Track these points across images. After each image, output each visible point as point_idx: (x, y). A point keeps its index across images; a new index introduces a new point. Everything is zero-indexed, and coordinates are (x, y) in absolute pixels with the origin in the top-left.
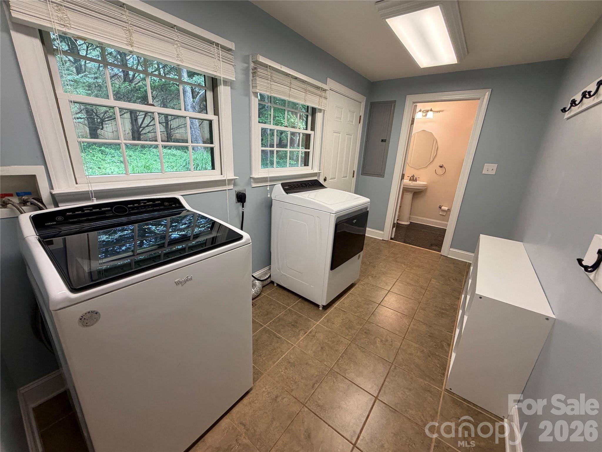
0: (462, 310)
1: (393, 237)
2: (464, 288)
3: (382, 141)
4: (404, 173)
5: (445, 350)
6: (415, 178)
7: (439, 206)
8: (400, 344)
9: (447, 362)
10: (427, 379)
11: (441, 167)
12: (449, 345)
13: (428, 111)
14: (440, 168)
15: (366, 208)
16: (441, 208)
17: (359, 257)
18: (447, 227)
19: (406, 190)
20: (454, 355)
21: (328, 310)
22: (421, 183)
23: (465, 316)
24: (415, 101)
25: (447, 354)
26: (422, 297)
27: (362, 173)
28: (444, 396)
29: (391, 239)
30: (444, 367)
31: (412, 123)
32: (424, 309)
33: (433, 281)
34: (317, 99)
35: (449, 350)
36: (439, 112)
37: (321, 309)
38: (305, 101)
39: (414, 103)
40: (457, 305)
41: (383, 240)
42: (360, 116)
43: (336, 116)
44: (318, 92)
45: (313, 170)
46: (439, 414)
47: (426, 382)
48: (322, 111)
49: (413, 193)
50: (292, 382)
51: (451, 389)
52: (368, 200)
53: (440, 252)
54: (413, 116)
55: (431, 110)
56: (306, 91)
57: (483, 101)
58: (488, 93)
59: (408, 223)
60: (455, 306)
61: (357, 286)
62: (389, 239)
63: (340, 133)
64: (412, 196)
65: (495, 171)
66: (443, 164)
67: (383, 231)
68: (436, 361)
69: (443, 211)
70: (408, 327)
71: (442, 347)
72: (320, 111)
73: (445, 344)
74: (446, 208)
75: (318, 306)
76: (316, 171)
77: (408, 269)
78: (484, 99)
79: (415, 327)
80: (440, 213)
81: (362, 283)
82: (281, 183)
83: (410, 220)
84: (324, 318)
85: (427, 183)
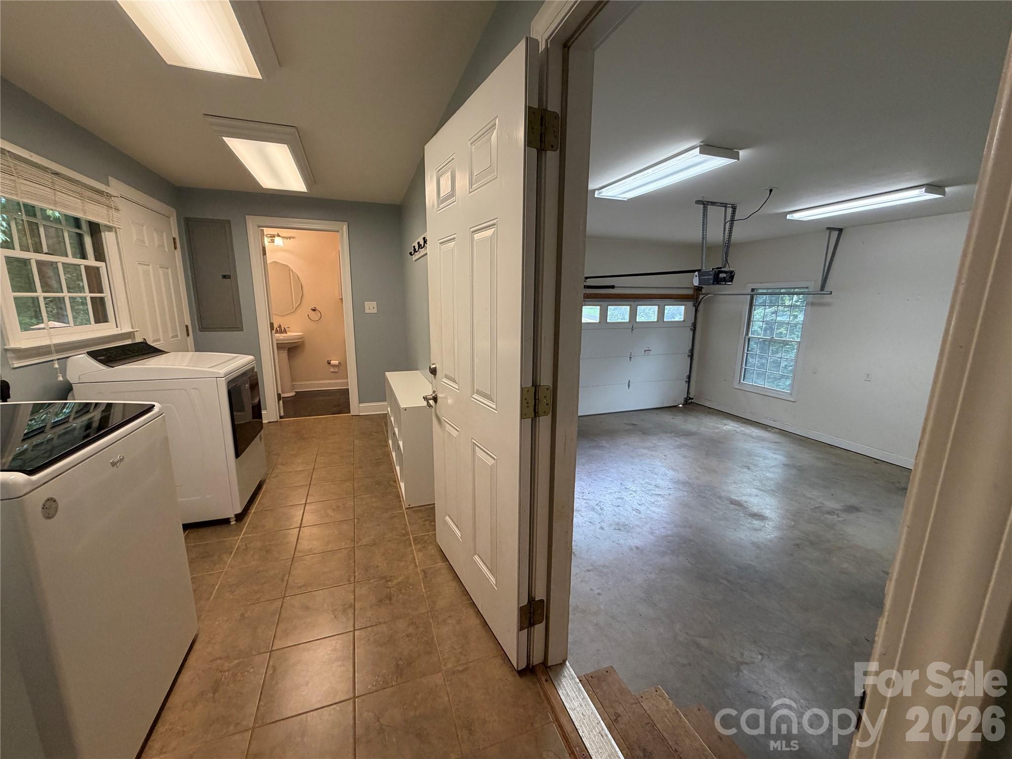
0: (395, 452)
1: (282, 414)
2: (388, 435)
3: (224, 277)
4: (272, 322)
5: (395, 486)
6: (283, 329)
7: (327, 361)
8: (353, 503)
9: (398, 492)
10: (389, 511)
11: (314, 310)
12: (395, 481)
13: (274, 236)
14: (313, 312)
15: (253, 369)
16: (330, 363)
17: (261, 438)
18: (348, 386)
19: (280, 346)
20: (402, 485)
21: (245, 519)
22: (293, 334)
23: (399, 442)
24: (260, 224)
25: (396, 487)
26: (352, 459)
27: (199, 328)
28: (407, 513)
29: (281, 417)
30: (398, 496)
31: (264, 254)
32: (361, 467)
33: (357, 442)
34: (103, 210)
35: (397, 484)
36: (290, 238)
37: (233, 523)
38: (85, 213)
39: (259, 226)
40: (388, 451)
41: (269, 422)
42: (174, 239)
43: (135, 238)
44: (103, 200)
45: (119, 329)
46: (408, 524)
47: (390, 513)
48: (114, 229)
49: (287, 349)
50: (252, 595)
51: (409, 505)
52: (251, 357)
53: (350, 413)
54: (262, 245)
55: (278, 236)
56: (82, 197)
57: (343, 235)
58: (345, 226)
59: (293, 394)
60: (387, 453)
61: (267, 481)
62: (279, 419)
63: (149, 265)
64: (287, 353)
65: (376, 308)
66: (315, 306)
67: (266, 410)
68: (390, 496)
69: (334, 366)
70: (352, 487)
71: (390, 485)
72: (110, 229)
73: (392, 483)
74: (336, 362)
75: (226, 521)
76: (127, 329)
77: (323, 441)
78: (343, 231)
79: (360, 484)
80: (331, 370)
81: (273, 475)
82: (85, 352)
83: (293, 389)
84: (246, 528)
85: (302, 334)
